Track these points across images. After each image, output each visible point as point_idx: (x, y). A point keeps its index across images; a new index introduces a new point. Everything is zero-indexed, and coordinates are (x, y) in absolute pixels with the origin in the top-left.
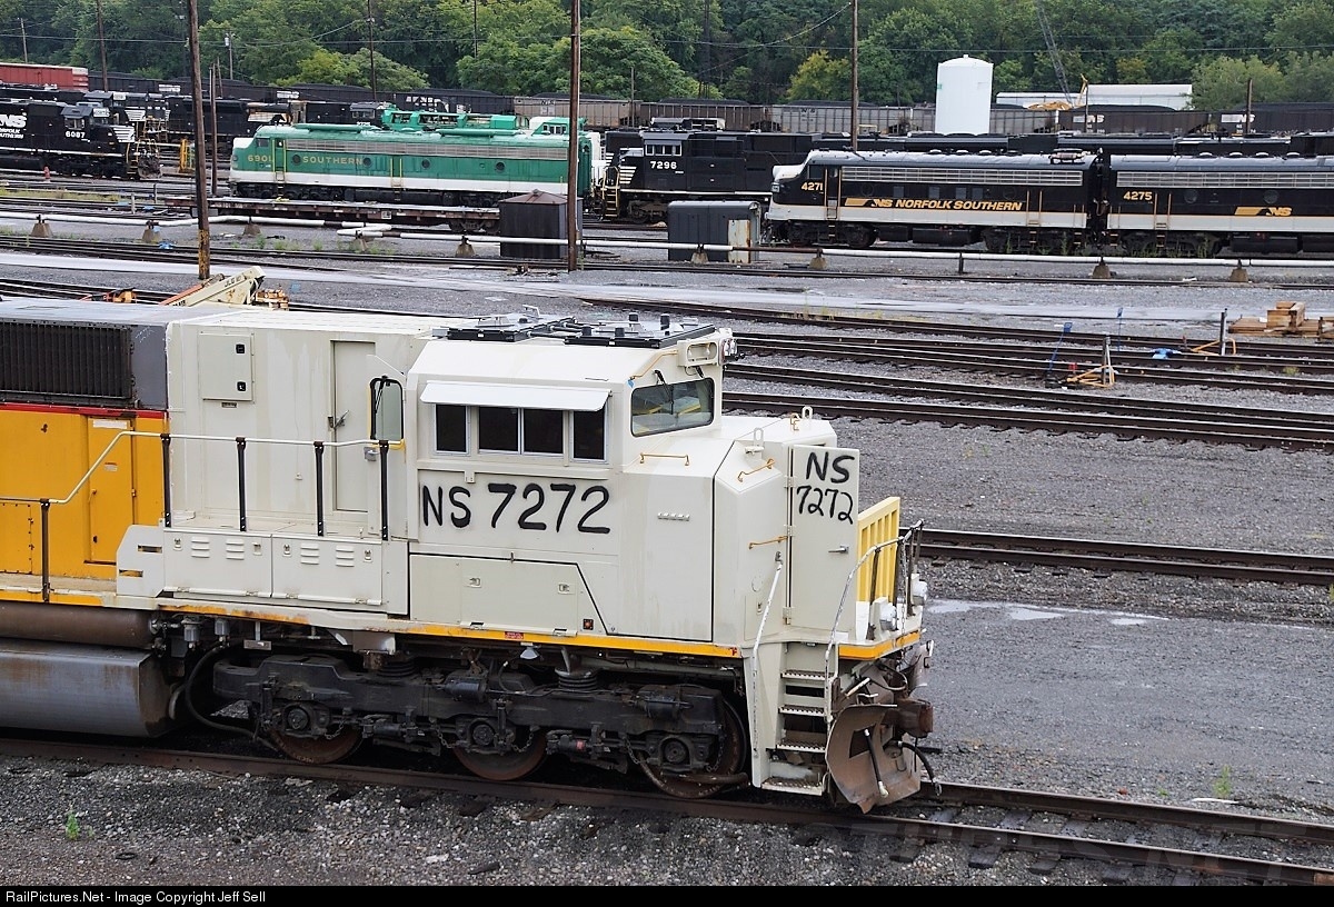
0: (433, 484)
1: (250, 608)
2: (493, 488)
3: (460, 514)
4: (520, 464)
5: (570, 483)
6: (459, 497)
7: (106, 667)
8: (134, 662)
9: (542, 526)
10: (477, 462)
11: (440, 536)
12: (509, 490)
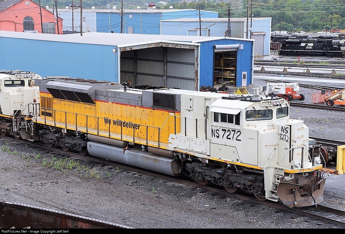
0: (214, 128)
1: (187, 152)
2: (223, 130)
3: (218, 135)
4: (227, 125)
5: (235, 130)
6: (217, 131)
7: (167, 161)
8: (171, 161)
9: (230, 139)
10: (220, 124)
11: (215, 139)
12: (225, 130)
